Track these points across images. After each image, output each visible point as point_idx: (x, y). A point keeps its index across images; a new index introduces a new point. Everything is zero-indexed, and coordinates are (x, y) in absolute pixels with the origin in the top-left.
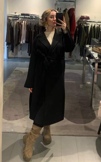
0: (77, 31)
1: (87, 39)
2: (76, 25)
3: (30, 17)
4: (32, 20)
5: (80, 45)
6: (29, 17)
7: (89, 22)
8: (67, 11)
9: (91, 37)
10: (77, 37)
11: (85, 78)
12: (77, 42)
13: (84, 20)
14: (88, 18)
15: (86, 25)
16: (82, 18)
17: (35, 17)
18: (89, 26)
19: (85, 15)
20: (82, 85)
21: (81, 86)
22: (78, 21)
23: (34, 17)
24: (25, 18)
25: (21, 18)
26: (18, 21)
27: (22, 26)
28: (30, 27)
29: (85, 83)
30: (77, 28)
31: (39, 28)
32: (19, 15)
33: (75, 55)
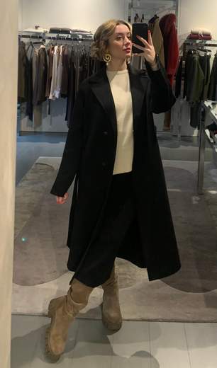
0: (184, 67)
1: (206, 88)
2: (181, 54)
3: (72, 35)
5: (191, 101)
6: (70, 36)
7: (210, 45)
8: (158, 21)
9: (216, 83)
10: (183, 82)
11: (205, 180)
12: (182, 93)
13: (198, 41)
14: (208, 37)
15: (202, 54)
16: (194, 36)
17: (84, 36)
18: (210, 56)
19: (201, 29)
20: (198, 198)
21: (195, 200)
22: (185, 44)
23: (81, 37)
24: (59, 38)
25: (50, 38)
26: (42, 46)
27: (52, 57)
28: (71, 59)
29: (203, 192)
30: (181, 62)
31: (93, 61)
32: (46, 32)
33: (180, 124)
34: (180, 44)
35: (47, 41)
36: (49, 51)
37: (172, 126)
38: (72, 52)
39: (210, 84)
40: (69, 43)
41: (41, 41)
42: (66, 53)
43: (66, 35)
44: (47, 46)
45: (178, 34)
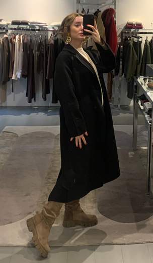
0: (121, 50)
1: (139, 66)
2: (119, 40)
3: (30, 26)
4: (33, 33)
5: (128, 77)
6: (28, 27)
7: (142, 33)
8: (100, 14)
9: (146, 62)
10: (121, 62)
11: (138, 139)
12: (121, 71)
13: (132, 30)
14: (139, 26)
15: (136, 40)
16: (129, 26)
17: (40, 27)
18: (141, 42)
19: (134, 20)
20: (133, 153)
21: (131, 154)
22: (122, 33)
23: (37, 28)
24: (19, 29)
25: (11, 29)
26: (5, 36)
27: (14, 45)
28: (30, 46)
29: (137, 148)
30: (120, 46)
31: (48, 47)
32: (9, 24)
33: (119, 97)
34: (118, 32)
35: (10, 32)
36: (11, 40)
37: (113, 98)
38: (31, 40)
39: (142, 63)
40: (28, 33)
41: (4, 31)
42: (25, 41)
43: (25, 27)
44: (9, 35)
45: (117, 25)
